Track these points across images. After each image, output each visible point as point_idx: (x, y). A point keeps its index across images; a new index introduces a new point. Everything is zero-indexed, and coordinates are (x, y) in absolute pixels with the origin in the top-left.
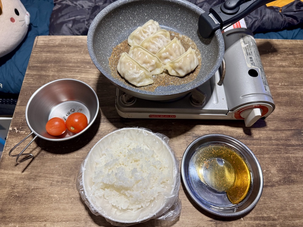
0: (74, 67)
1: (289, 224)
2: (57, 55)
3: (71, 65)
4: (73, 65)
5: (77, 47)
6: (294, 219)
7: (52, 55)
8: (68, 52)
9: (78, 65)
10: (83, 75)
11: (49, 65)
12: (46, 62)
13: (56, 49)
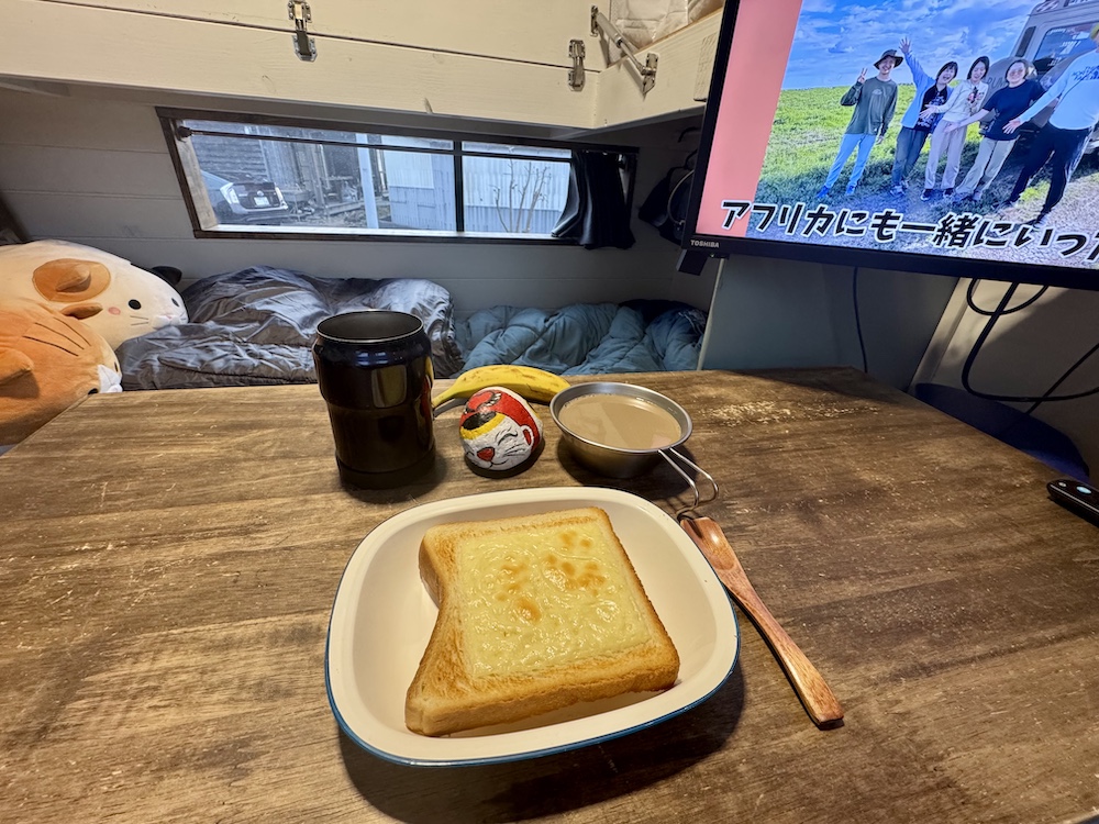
0: (159, 437)
1: (775, 750)
2: (122, 421)
3: (150, 434)
4: (159, 434)
5: (189, 405)
6: (785, 730)
7: (110, 422)
8: (157, 414)
9: (172, 433)
10: (175, 451)
11: (85, 440)
12: (80, 434)
13: (129, 411)
